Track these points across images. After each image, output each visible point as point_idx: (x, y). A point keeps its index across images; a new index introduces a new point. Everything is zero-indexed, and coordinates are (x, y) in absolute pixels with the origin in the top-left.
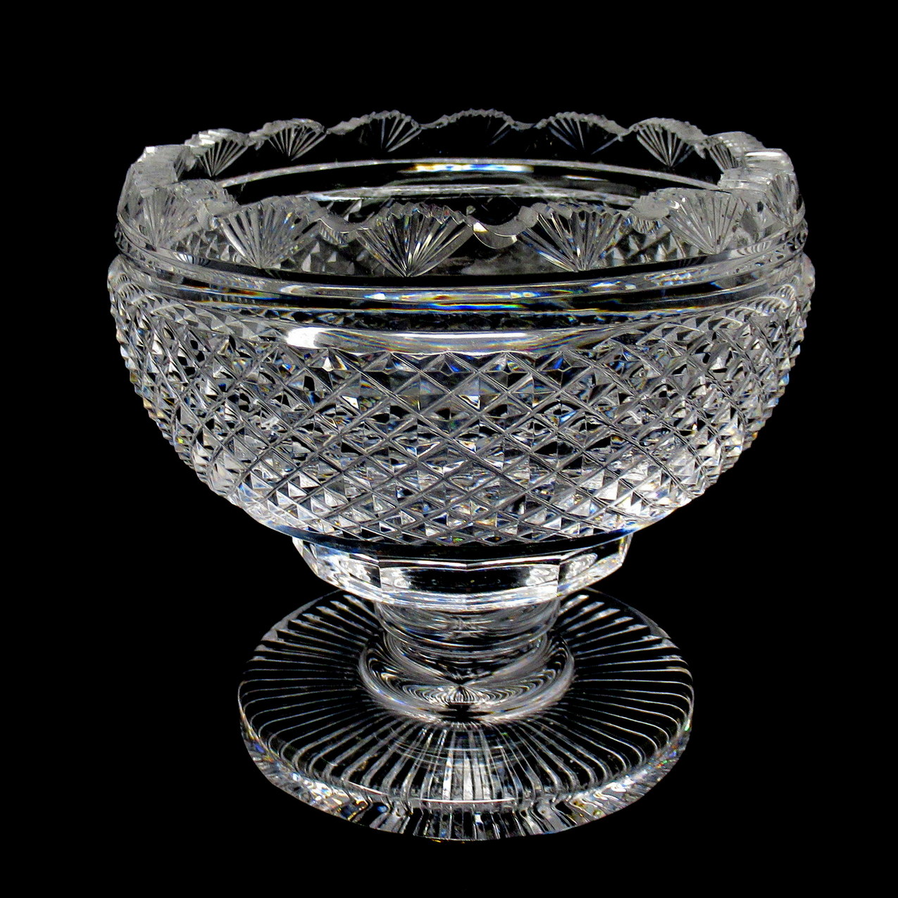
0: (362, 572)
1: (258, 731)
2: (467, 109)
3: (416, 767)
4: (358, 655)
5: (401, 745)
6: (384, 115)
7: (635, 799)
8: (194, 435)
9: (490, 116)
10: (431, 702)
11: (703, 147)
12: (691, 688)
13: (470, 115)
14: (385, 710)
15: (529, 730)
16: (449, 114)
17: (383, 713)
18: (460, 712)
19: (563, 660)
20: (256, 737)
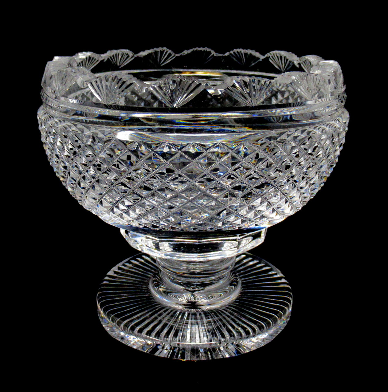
0: (151, 244)
1: (105, 313)
2: (195, 47)
3: (174, 329)
4: (149, 281)
5: (168, 319)
6: (159, 49)
7: (269, 341)
8: (76, 183)
9: (205, 50)
10: (180, 300)
11: (298, 62)
12: (291, 294)
13: (197, 50)
14: (160, 304)
15: (223, 312)
16: (188, 50)
17: (160, 306)
18: (192, 305)
19: (237, 282)
20: (105, 316)
